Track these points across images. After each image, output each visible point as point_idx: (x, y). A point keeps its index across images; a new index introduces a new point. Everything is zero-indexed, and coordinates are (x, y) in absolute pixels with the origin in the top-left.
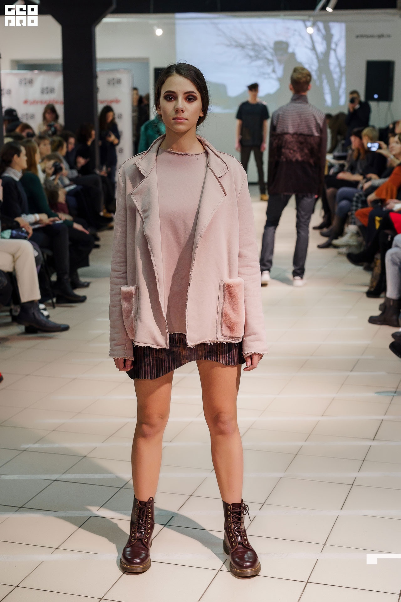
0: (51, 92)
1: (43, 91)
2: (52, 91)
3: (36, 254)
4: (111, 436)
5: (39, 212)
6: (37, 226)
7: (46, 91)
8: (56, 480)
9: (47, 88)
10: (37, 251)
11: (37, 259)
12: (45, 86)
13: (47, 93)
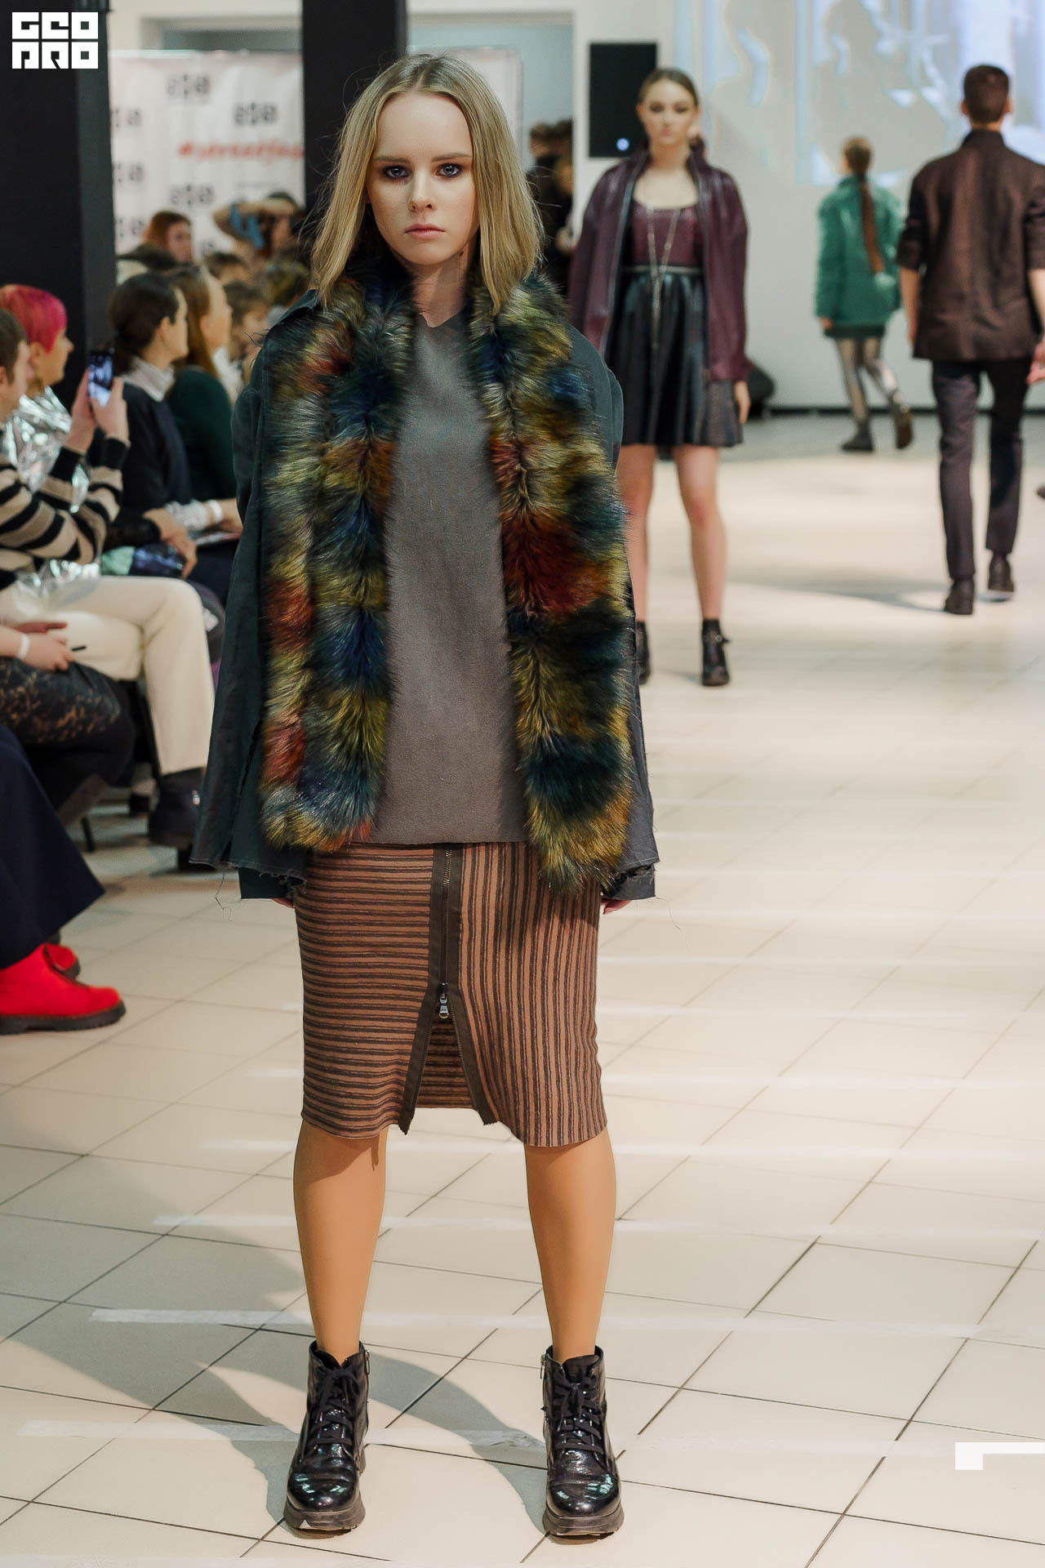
0: (266, 118)
1: (239, 116)
2: (268, 114)
3: (212, 622)
4: (435, 1196)
5: (221, 495)
6: (214, 538)
7: (250, 118)
8: (260, 1329)
9: (253, 107)
10: (213, 612)
11: (213, 638)
12: (247, 100)
13: (254, 122)
